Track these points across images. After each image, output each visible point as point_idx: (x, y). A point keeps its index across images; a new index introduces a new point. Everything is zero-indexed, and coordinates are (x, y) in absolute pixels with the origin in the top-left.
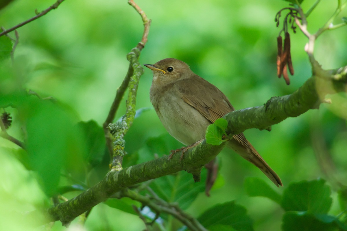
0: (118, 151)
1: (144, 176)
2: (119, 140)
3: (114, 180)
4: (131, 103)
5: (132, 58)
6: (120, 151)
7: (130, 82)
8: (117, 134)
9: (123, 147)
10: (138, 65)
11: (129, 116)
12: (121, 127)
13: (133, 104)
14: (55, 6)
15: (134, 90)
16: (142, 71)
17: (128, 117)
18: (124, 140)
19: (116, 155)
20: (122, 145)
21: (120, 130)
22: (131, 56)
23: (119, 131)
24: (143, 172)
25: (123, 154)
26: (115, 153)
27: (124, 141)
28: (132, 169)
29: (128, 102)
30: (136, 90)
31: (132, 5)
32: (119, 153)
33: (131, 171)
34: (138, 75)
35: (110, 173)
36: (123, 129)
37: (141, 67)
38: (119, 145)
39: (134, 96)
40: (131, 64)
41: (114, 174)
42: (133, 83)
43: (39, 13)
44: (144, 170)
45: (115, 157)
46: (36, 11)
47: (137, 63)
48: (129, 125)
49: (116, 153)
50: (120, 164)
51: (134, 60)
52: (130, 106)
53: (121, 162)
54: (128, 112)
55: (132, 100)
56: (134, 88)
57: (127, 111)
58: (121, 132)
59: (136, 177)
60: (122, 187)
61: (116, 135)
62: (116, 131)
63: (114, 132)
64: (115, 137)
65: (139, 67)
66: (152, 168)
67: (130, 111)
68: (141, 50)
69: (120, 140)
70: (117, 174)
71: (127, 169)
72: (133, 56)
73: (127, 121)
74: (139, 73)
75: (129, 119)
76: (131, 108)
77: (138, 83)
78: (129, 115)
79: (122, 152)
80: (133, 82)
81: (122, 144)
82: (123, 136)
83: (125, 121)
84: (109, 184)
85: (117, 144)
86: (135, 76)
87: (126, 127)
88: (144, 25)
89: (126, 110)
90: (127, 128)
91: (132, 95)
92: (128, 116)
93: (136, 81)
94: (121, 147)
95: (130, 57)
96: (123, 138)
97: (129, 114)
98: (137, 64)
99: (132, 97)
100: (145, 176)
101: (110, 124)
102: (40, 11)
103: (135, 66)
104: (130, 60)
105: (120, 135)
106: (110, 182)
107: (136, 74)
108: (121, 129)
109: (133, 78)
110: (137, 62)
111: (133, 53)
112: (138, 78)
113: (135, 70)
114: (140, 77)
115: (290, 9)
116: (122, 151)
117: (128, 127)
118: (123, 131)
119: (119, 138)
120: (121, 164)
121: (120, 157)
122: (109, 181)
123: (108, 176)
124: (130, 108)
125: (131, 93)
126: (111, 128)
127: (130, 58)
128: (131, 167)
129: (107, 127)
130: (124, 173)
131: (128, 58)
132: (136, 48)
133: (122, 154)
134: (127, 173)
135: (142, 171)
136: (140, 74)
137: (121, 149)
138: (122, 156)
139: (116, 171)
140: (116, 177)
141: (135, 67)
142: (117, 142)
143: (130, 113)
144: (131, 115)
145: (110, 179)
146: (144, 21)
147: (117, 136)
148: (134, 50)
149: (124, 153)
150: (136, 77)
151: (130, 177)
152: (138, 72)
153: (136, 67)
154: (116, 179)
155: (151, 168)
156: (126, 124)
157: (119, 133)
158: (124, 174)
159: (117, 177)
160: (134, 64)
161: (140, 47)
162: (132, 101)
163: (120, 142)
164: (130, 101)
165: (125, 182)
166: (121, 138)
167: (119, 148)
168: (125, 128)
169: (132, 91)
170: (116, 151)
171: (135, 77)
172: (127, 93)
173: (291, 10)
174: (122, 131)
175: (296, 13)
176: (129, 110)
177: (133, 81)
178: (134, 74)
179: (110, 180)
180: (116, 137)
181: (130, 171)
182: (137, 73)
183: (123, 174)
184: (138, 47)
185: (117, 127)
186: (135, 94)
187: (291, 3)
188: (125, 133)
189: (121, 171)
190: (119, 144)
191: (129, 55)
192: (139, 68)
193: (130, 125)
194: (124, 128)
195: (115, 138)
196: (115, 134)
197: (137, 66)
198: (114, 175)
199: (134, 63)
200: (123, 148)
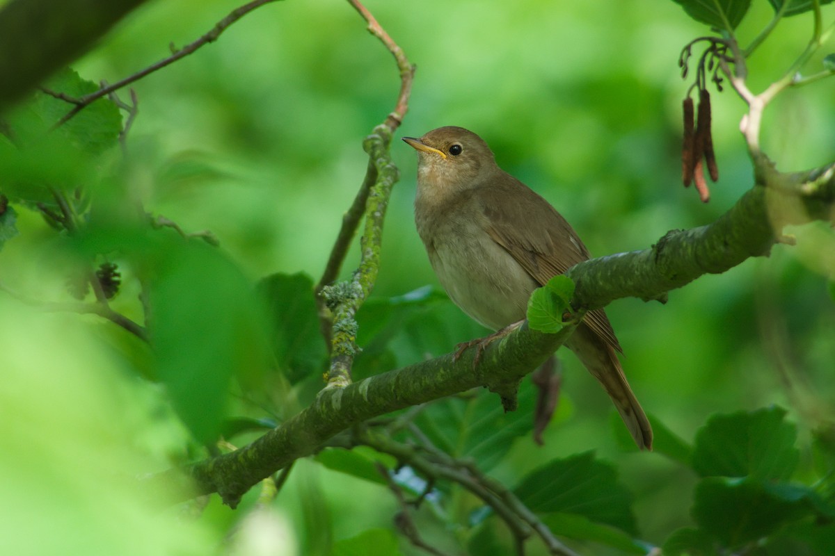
0: (342, 344)
1: (397, 397)
2: (344, 322)
3: (334, 407)
4: (372, 244)
5: (374, 147)
6: (346, 345)
7: (370, 199)
8: (341, 310)
9: (352, 336)
10: (388, 162)
11: (367, 271)
12: (349, 294)
13: (375, 245)
14: (212, 35)
15: (378, 214)
16: (396, 173)
17: (365, 273)
18: (356, 322)
19: (338, 354)
20: (351, 333)
21: (348, 300)
22: (372, 144)
23: (345, 302)
24: (394, 391)
25: (354, 352)
26: (335, 349)
27: (355, 324)
28: (371, 383)
29: (365, 240)
30: (383, 215)
31: (377, 34)
32: (344, 349)
33: (369, 388)
34: (387, 184)
35: (326, 392)
36: (353, 298)
37: (393, 166)
38: (344, 332)
39: (378, 228)
40: (373, 158)
41: (332, 394)
42: (376, 200)
43: (177, 51)
44: (397, 386)
45: (336, 359)
46: (172, 45)
47: (384, 158)
48: (366, 289)
49: (339, 349)
50: (346, 372)
51: (378, 152)
52: (369, 249)
53: (348, 368)
54: (364, 263)
55: (373, 236)
56: (378, 211)
57: (363, 259)
58: (349, 304)
59: (381, 401)
60: (351, 420)
61: (338, 311)
62: (338, 303)
63: (334, 303)
64: (336, 315)
65: (388, 166)
66: (414, 382)
67: (369, 261)
68: (393, 129)
69: (347, 321)
70: (340, 394)
71: (360, 383)
72: (377, 142)
73: (362, 282)
74: (389, 178)
75: (366, 276)
76: (372, 253)
77: (386, 200)
78: (366, 268)
79: (351, 347)
80: (375, 198)
81: (352, 331)
82: (352, 312)
83: (357, 280)
84: (322, 416)
85: (341, 330)
86: (379, 184)
87: (361, 293)
88: (402, 76)
89: (360, 258)
90: (362, 296)
91: (375, 225)
92: (364, 271)
93: (381, 196)
94: (349, 336)
95: (369, 144)
96: (352, 317)
97: (366, 265)
98: (384, 160)
99: (374, 229)
100: (398, 399)
101: (326, 288)
102: (180, 46)
103: (381, 163)
104: (371, 150)
105: (347, 311)
106: (325, 411)
107: (383, 180)
108: (348, 297)
109: (376, 189)
110: (385, 156)
111: (377, 136)
112: (387, 189)
113: (380, 173)
114: (391, 187)
115: (710, 39)
116: (350, 345)
117: (364, 293)
118: (354, 303)
119: (346, 317)
120: (349, 373)
121: (347, 359)
122: (322, 408)
123: (321, 398)
124: (368, 253)
125: (372, 222)
126: (327, 295)
127: (370, 146)
128: (368, 380)
129: (319, 294)
130: (354, 392)
131: (365, 148)
132: (383, 126)
133: (350, 351)
134: (360, 391)
135: (393, 387)
136: (391, 182)
137: (349, 340)
138: (351, 356)
139: (336, 389)
140: (337, 401)
141: (381, 166)
142: (340, 325)
143: (369, 263)
144: (371, 269)
145: (324, 403)
146: (401, 68)
147: (342, 313)
148: (380, 132)
149: (355, 349)
150: (383, 188)
151: (366, 400)
152: (387, 177)
153: (383, 167)
154: (336, 405)
155: (412, 382)
156: (359, 287)
157: (345, 306)
158: (355, 394)
159: (340, 400)
160: (379, 160)
161: (392, 124)
162: (374, 239)
163: (346, 326)
164: (368, 239)
165: (356, 412)
166: (349, 318)
167: (344, 338)
168: (359, 297)
169: (373, 217)
170: (338, 345)
171: (380, 187)
172: (363, 222)
173: (713, 41)
174: (351, 302)
175: (724, 49)
176: (367, 257)
177: (376, 195)
178: (379, 182)
179: (324, 407)
180: (338, 314)
181: (367, 388)
182: (384, 178)
183: (351, 394)
184: (387, 124)
185: (341, 293)
186: (379, 223)
187: (715, 27)
188: (358, 307)
189: (349, 388)
190: (345, 329)
191: (368, 140)
192: (389, 169)
193: (369, 290)
194: (355, 296)
195: (336, 318)
196: (337, 309)
197: (384, 164)
198: (334, 396)
199: (378, 157)
200: (352, 339)
